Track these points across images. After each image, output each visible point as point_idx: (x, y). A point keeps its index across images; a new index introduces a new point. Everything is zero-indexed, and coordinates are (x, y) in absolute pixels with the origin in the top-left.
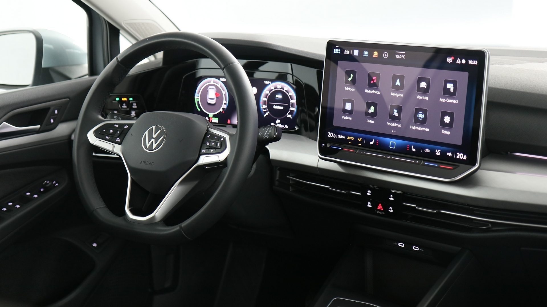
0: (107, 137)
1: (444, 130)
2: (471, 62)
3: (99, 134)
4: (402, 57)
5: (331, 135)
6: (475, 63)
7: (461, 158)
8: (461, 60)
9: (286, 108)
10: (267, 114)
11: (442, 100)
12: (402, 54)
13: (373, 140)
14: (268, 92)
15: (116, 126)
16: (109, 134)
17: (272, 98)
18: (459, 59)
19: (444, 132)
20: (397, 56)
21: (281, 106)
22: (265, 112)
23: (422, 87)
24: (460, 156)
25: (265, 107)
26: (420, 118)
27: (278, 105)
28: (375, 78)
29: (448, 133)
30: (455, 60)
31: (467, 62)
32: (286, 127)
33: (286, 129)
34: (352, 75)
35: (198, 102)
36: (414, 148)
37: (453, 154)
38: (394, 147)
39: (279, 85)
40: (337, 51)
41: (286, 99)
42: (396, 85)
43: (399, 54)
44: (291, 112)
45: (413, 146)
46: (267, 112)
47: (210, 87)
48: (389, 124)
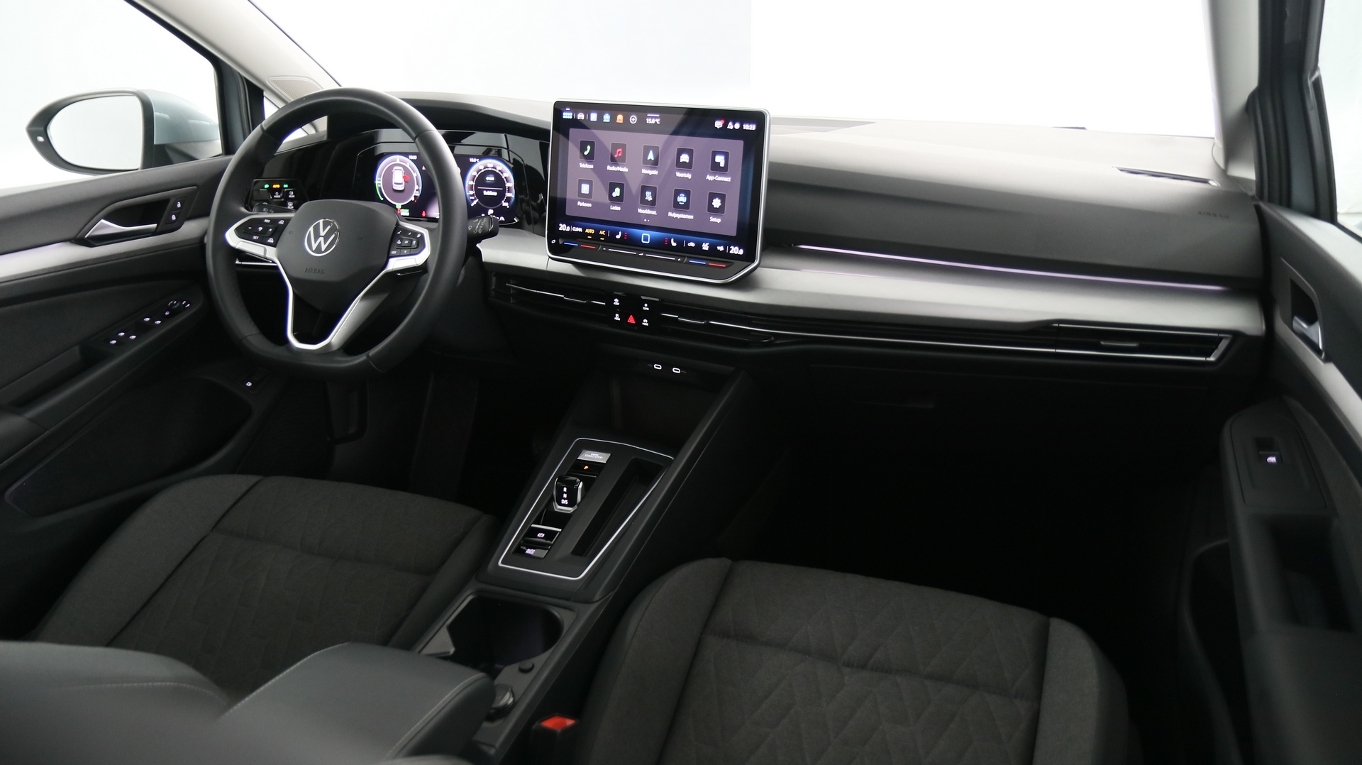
0: (255, 238)
1: (714, 217)
2: (746, 127)
3: (243, 233)
4: (656, 122)
5: (563, 227)
6: (752, 127)
7: (736, 253)
8: (734, 124)
9: (501, 195)
10: (475, 202)
11: (710, 178)
12: (656, 118)
13: (620, 233)
14: (475, 173)
15: (266, 221)
16: (258, 233)
17: (480, 180)
18: (730, 124)
19: (713, 219)
20: (649, 121)
21: (493, 190)
22: (473, 200)
23: (683, 162)
24: (735, 250)
25: (472, 193)
26: (682, 202)
27: (489, 190)
28: (620, 150)
29: (719, 221)
30: (725, 125)
31: (742, 127)
32: (502, 219)
33: (501, 222)
34: (589, 148)
35: (380, 188)
36: (674, 242)
37: (725, 248)
38: (644, 240)
39: (490, 163)
40: (567, 115)
41: (500, 181)
42: (648, 159)
43: (652, 117)
44: (508, 200)
45: (672, 240)
46: (475, 199)
47: (395, 168)
48: (640, 211)
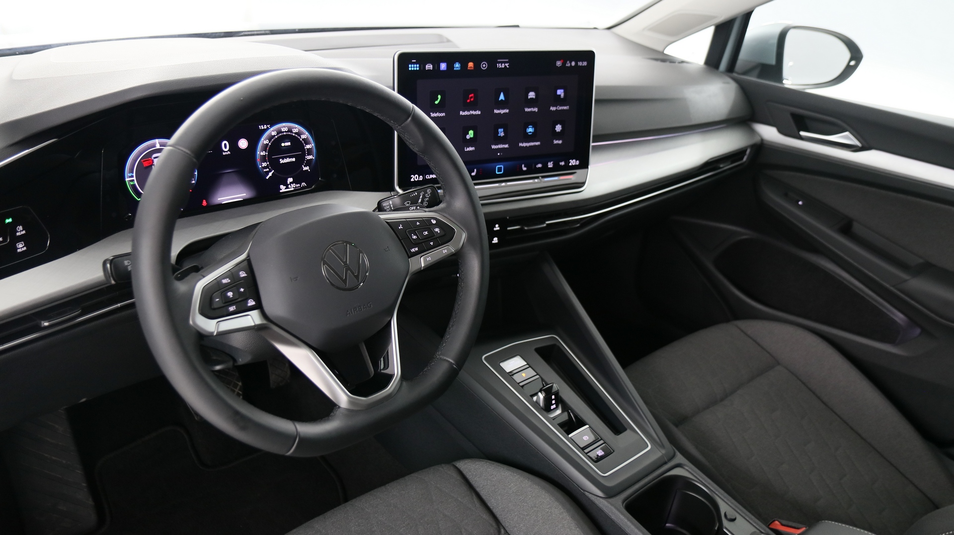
0: (232, 309)
1: (556, 140)
2: (580, 64)
3: (211, 310)
4: (505, 66)
5: (415, 178)
6: (585, 64)
7: (574, 164)
8: (571, 63)
9: (301, 160)
10: (270, 174)
11: (553, 109)
12: (505, 62)
13: (475, 170)
14: (266, 142)
15: (225, 281)
16: (230, 302)
17: (275, 148)
18: (568, 62)
19: (556, 142)
20: (499, 66)
21: (290, 157)
22: (267, 173)
23: (531, 98)
24: (573, 162)
25: (264, 164)
26: (530, 132)
27: (286, 157)
28: (472, 95)
29: (560, 142)
30: (564, 64)
31: (576, 64)
32: (304, 184)
33: (304, 188)
34: (439, 97)
35: (134, 187)
36: (525, 167)
37: (565, 163)
38: (498, 172)
39: (284, 127)
40: (414, 67)
41: (297, 144)
42: (500, 99)
43: (502, 63)
44: (309, 163)
45: (523, 166)
46: (270, 171)
47: (155, 155)
48: (493, 147)
